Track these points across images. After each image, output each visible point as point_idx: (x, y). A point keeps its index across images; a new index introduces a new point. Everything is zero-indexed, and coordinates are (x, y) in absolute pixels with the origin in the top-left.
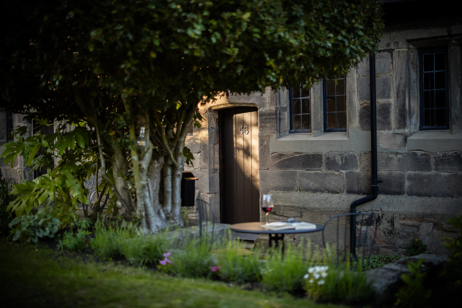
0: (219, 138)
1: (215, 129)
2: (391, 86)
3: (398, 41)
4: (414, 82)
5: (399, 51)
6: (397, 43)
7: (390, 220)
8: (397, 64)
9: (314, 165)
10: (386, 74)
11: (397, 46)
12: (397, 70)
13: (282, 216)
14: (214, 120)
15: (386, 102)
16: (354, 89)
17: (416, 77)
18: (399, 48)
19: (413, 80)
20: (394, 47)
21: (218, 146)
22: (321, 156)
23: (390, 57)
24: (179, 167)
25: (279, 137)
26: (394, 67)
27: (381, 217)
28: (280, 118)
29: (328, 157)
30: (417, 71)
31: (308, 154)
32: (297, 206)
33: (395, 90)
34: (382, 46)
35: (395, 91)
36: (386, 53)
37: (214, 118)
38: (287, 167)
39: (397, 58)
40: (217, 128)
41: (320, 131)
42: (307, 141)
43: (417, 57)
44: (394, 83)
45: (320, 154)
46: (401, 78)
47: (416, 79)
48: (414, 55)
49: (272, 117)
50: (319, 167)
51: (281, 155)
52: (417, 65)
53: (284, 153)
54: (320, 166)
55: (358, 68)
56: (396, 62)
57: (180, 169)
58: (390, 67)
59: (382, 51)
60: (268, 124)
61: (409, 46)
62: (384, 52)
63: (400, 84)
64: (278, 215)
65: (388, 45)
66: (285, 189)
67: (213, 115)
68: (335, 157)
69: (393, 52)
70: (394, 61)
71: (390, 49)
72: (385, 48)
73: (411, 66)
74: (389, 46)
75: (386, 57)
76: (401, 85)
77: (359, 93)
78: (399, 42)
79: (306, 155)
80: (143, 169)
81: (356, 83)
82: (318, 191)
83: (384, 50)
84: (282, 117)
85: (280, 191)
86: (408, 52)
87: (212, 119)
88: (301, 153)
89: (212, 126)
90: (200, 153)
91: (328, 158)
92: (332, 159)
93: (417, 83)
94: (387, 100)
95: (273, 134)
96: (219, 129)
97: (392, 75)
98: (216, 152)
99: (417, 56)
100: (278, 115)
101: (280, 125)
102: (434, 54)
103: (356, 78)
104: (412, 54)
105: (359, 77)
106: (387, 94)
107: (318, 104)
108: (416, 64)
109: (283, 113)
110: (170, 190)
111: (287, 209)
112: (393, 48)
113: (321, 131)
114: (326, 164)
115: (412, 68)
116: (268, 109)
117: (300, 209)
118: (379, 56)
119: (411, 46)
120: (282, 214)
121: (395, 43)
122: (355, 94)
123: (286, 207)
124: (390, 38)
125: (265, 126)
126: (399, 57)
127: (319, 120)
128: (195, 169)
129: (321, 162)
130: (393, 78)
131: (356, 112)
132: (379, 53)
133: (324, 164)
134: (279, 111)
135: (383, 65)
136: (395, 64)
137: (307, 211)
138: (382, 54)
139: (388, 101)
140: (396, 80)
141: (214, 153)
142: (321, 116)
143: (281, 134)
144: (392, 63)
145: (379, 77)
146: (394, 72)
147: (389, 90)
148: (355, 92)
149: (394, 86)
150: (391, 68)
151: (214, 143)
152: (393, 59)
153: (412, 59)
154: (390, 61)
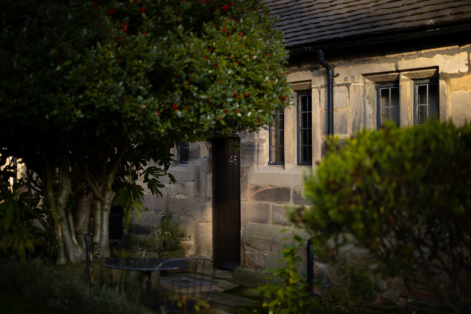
0: (212, 167)
1: (208, 158)
2: (348, 121)
3: (354, 75)
4: (370, 117)
5: (355, 86)
6: (353, 77)
7: (343, 259)
8: (353, 99)
9: (284, 198)
10: (344, 109)
11: (353, 80)
12: (353, 105)
13: (255, 248)
14: (207, 149)
15: (344, 138)
16: (317, 123)
17: (373, 112)
18: (355, 83)
19: (369, 115)
20: (351, 81)
21: (211, 175)
22: (290, 190)
23: (347, 92)
24: (106, 202)
25: (257, 168)
26: (350, 102)
27: (335, 255)
28: (258, 150)
29: (295, 191)
30: (374, 106)
31: (278, 187)
32: (267, 239)
33: (351, 125)
34: (341, 80)
35: (351, 127)
36: (344, 87)
37: (207, 147)
38: (262, 199)
39: (354, 93)
40: (210, 157)
41: (292, 164)
42: (278, 174)
43: (373, 92)
44: (351, 118)
45: (288, 188)
46: (356, 113)
47: (373, 114)
48: (370, 89)
49: (251, 148)
50: (287, 202)
51: (257, 187)
52: (374, 100)
53: (260, 186)
54: (288, 200)
55: (321, 102)
56: (352, 97)
57: (107, 204)
58: (347, 101)
59: (341, 86)
60: (247, 156)
61: (364, 80)
62: (342, 86)
63: (355, 119)
64: (252, 247)
65: (346, 79)
66: (260, 222)
67: (206, 144)
68: (300, 192)
69: (350, 86)
70: (351, 95)
71: (347, 84)
72: (343, 82)
73: (367, 101)
74: (347, 81)
75: (344, 92)
76: (356, 121)
77: (321, 128)
78: (354, 77)
79: (277, 188)
80: (60, 204)
81: (319, 117)
82: (286, 225)
83: (342, 84)
84: (260, 148)
85: (256, 223)
86: (364, 87)
87: (204, 148)
88: (274, 186)
89: (205, 155)
90: (194, 182)
91: (295, 193)
92: (298, 193)
93: (373, 118)
94: (344, 135)
95: (251, 165)
96: (213, 157)
97: (349, 109)
98: (209, 181)
99: (373, 90)
100: (257, 147)
101: (258, 157)
102: (390, 89)
103: (319, 112)
104: (368, 89)
105: (321, 111)
106: (344, 130)
107: (291, 136)
108: (373, 98)
109: (261, 145)
110: (99, 223)
111: (259, 242)
112: (350, 83)
113: (294, 164)
114: (293, 198)
115: (367, 103)
116: (247, 141)
117: (269, 242)
118: (338, 90)
119: (367, 81)
120: (255, 246)
121: (351, 77)
122: (318, 128)
123: (258, 240)
124: (348, 72)
125: (245, 157)
126: (354, 92)
127: (292, 153)
128: (190, 197)
129: (289, 196)
130: (349, 113)
131: (318, 146)
132: (338, 87)
133: (292, 198)
134: (258, 143)
135: (341, 100)
136: (352, 99)
137: (275, 245)
138: (341, 88)
139: (345, 137)
140: (352, 115)
141: (206, 182)
142: (294, 148)
143: (259, 166)
144: (349, 97)
145: (338, 112)
146: (351, 107)
147: (346, 125)
148: (318, 126)
149: (351, 121)
150: (348, 103)
151: (206, 172)
152: (349, 94)
153: (369, 93)
154: (347, 95)
